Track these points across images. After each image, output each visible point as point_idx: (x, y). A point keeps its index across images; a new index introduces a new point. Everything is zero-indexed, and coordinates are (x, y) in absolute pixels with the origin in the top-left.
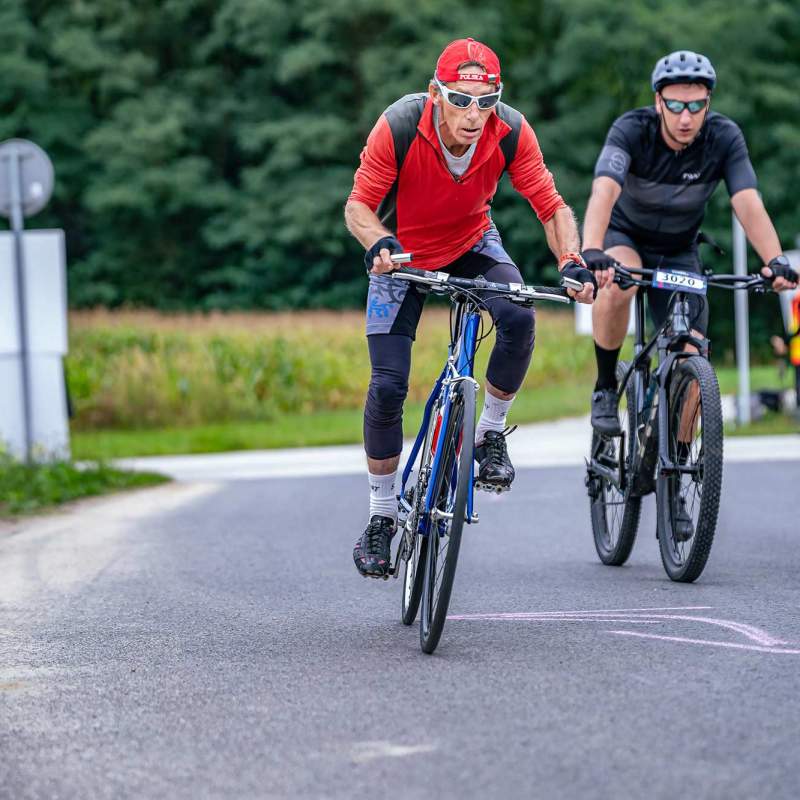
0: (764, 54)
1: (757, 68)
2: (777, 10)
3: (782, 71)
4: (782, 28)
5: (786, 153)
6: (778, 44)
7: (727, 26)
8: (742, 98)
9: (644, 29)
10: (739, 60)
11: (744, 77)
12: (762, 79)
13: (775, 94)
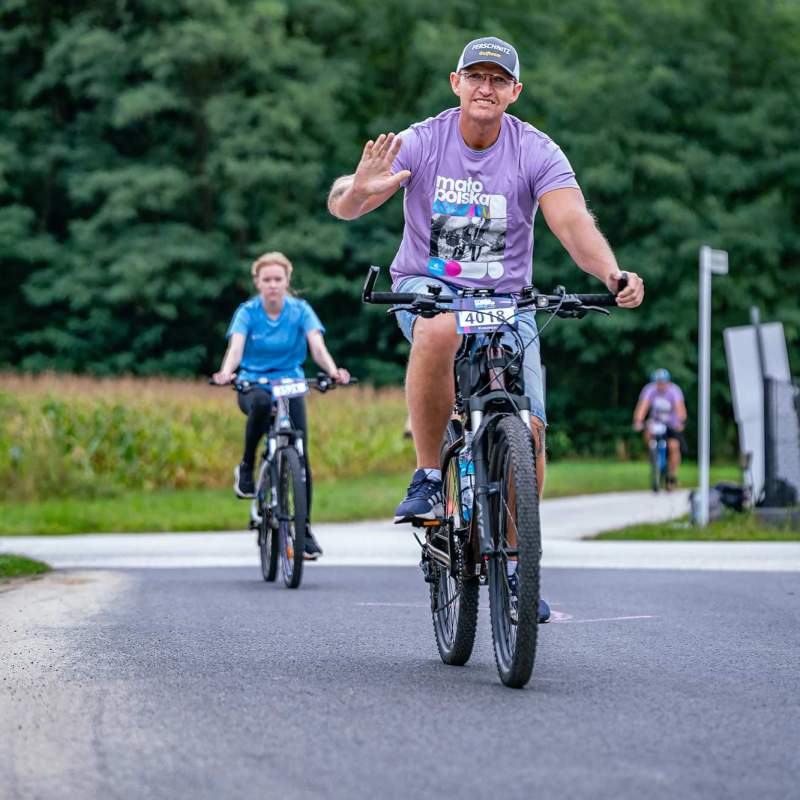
0: (643, 121)
1: (635, 137)
2: (661, 72)
3: (665, 141)
4: (665, 94)
5: (666, 230)
6: (663, 112)
7: (607, 88)
8: (621, 167)
10: (617, 127)
11: (623, 144)
12: (642, 148)
13: (656, 165)
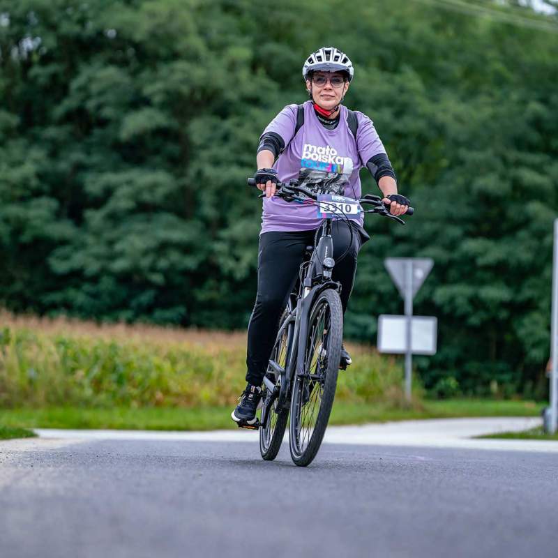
0: (520, 143)
1: (513, 155)
2: (535, 107)
3: (536, 158)
4: (537, 123)
5: (535, 226)
6: (535, 137)
7: (495, 117)
8: (503, 178)
9: (423, 116)
10: (500, 148)
11: (504, 160)
12: (518, 164)
13: (529, 177)
